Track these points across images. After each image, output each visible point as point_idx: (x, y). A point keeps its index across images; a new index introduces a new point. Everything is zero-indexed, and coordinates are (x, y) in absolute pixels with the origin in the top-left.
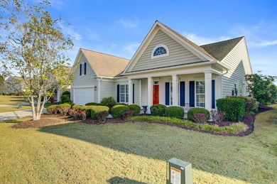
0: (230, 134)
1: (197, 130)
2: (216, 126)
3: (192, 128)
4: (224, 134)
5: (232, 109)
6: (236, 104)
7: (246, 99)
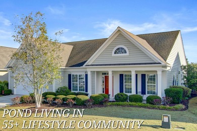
0: (176, 110)
1: (157, 109)
2: (168, 106)
3: (153, 108)
4: (173, 110)
5: (175, 96)
6: (178, 93)
7: (183, 89)
